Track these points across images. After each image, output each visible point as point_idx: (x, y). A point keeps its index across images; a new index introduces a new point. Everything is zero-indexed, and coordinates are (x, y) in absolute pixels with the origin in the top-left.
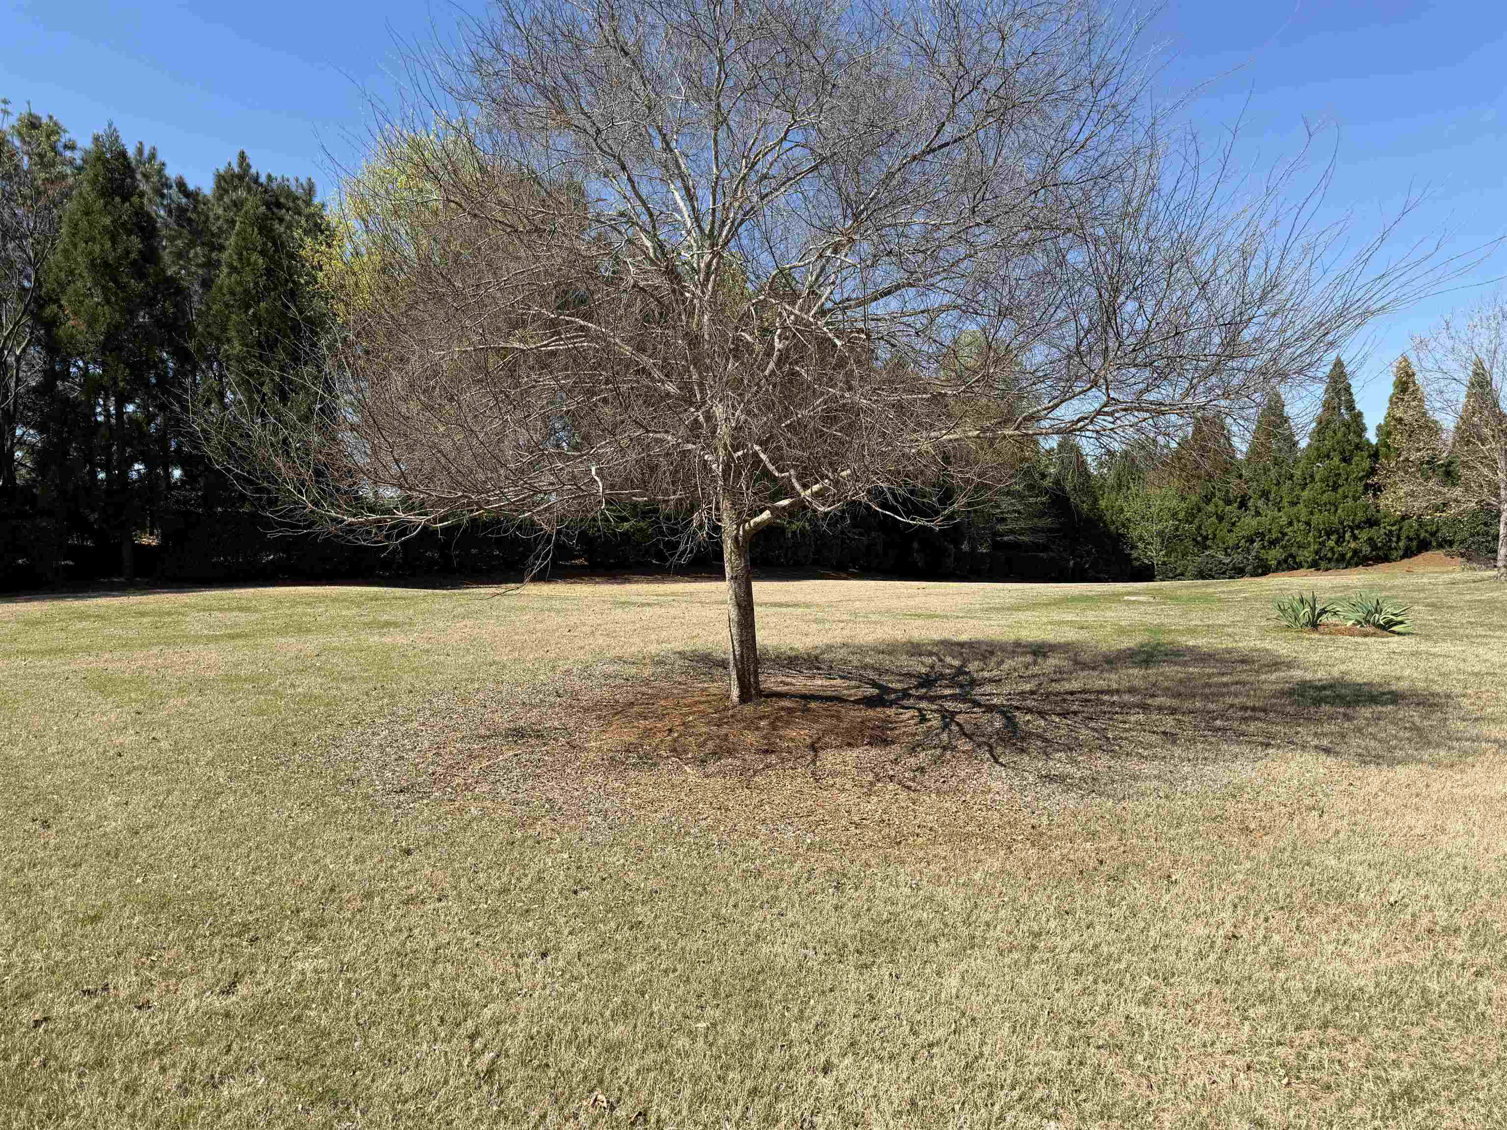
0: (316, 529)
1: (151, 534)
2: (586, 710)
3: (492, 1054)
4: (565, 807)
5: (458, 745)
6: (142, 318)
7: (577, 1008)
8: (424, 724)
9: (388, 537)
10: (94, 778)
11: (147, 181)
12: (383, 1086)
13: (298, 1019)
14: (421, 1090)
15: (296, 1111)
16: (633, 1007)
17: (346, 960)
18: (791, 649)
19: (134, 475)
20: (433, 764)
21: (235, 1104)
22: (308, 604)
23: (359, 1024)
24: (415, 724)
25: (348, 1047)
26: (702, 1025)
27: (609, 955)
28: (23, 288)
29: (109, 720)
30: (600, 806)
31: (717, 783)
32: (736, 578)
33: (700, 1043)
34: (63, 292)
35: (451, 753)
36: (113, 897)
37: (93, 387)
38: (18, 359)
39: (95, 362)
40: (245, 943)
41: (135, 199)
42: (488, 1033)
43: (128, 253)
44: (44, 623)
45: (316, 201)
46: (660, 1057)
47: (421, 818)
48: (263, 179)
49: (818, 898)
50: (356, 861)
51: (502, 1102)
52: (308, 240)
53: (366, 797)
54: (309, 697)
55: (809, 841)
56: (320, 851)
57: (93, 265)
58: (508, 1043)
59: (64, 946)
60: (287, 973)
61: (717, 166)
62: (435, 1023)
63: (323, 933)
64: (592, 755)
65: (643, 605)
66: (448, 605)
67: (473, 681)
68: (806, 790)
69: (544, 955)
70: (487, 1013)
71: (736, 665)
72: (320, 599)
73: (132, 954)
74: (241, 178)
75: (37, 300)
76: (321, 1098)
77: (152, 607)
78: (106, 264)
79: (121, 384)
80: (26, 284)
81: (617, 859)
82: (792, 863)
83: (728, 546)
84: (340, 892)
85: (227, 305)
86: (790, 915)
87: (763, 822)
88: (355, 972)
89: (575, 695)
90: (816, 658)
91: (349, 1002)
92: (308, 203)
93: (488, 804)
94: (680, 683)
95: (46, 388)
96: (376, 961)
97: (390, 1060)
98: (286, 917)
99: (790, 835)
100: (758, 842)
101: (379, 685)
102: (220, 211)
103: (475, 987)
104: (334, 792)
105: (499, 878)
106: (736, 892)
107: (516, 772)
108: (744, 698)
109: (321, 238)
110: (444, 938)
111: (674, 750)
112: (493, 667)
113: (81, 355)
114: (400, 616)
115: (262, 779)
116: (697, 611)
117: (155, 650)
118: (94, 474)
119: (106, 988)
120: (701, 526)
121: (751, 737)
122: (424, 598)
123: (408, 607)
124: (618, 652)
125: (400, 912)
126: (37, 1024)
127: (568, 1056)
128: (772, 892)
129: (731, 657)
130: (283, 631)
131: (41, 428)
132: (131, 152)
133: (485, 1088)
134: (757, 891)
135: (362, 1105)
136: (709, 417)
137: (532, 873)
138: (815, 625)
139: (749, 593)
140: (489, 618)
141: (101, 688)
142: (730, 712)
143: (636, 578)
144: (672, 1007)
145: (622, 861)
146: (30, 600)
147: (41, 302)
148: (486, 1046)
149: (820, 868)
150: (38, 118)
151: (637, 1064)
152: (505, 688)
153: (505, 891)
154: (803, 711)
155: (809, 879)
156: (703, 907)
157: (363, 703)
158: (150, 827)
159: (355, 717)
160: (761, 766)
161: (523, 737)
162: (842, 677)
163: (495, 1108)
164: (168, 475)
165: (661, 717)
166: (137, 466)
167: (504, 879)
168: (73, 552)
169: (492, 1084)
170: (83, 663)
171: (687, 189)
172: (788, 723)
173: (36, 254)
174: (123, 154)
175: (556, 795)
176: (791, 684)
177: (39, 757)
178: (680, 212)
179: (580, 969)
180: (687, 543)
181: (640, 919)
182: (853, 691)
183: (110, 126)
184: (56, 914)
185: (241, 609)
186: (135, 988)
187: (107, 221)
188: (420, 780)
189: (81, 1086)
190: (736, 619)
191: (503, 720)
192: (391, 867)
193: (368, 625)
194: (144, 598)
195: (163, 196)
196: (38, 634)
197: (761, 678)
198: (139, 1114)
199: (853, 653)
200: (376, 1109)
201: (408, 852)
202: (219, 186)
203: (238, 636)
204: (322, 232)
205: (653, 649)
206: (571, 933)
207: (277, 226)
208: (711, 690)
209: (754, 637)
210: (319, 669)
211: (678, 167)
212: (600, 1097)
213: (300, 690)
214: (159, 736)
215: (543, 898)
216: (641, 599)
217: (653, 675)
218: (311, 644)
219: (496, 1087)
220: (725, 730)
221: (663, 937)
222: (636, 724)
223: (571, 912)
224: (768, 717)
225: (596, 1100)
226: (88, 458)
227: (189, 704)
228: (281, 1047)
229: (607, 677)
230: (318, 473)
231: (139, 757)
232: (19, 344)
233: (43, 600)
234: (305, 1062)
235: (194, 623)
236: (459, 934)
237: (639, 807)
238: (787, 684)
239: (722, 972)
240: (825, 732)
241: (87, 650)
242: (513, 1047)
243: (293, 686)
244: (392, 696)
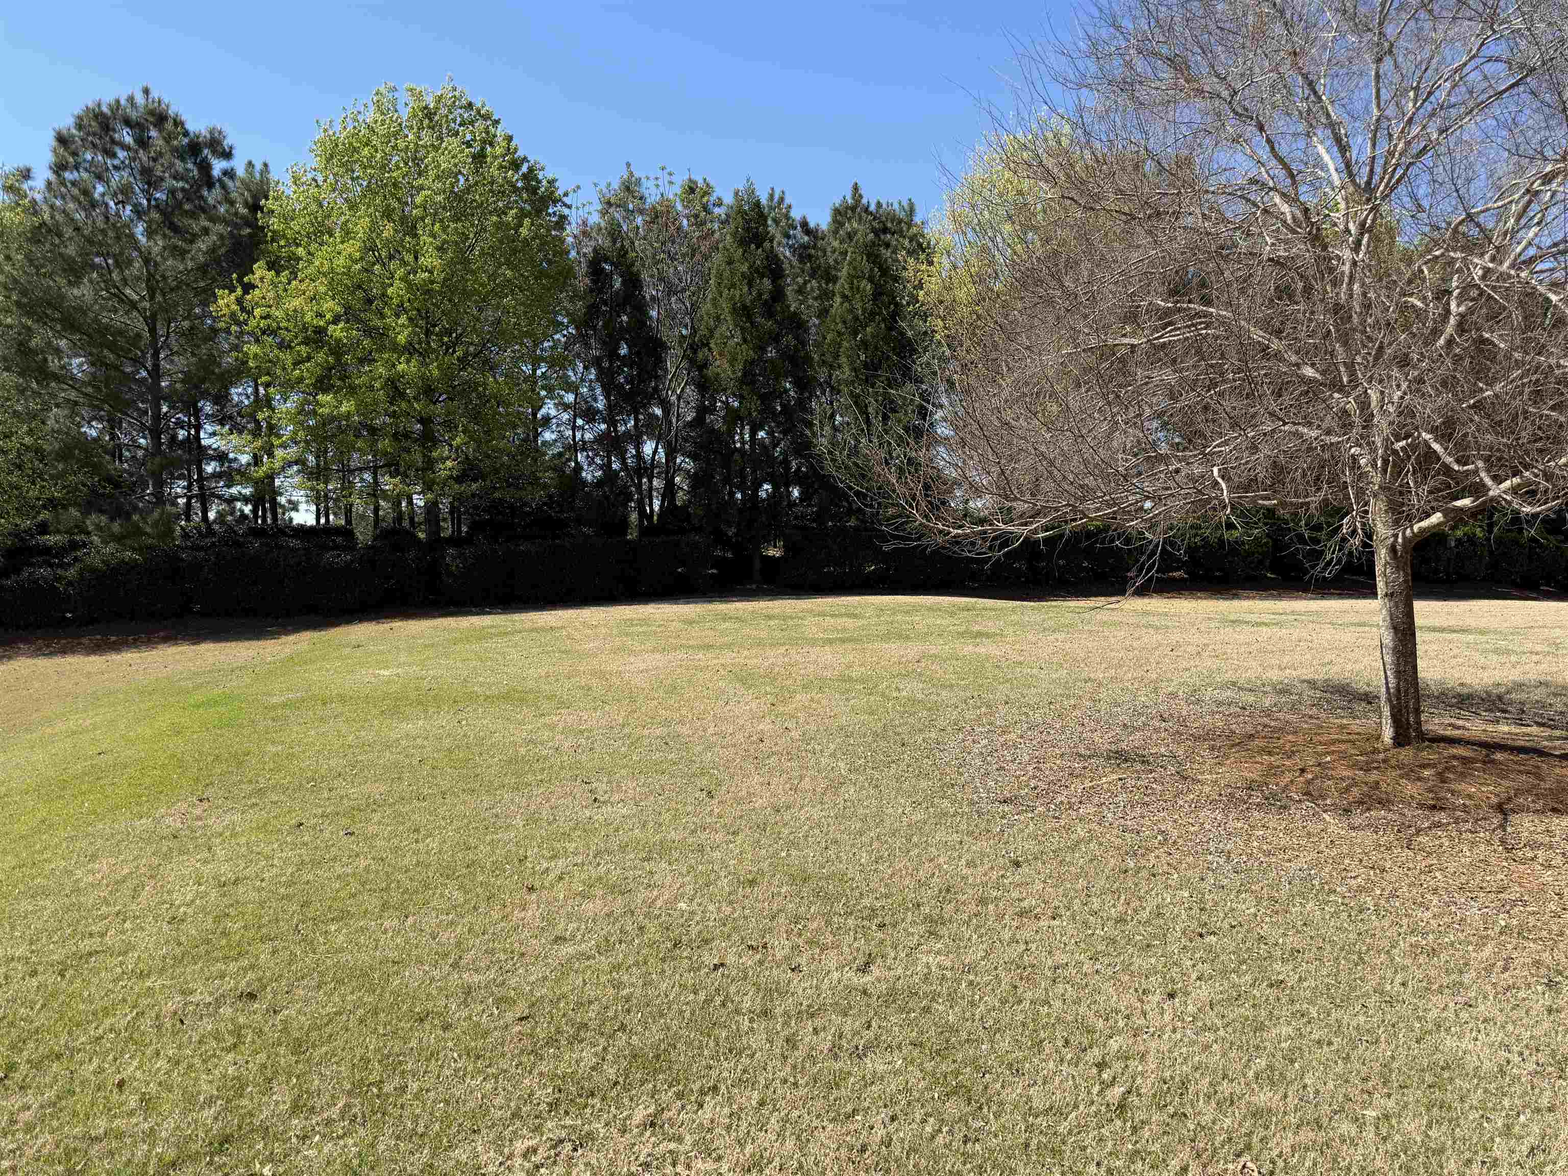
0: (924, 541)
1: (775, 547)
2: (1196, 738)
3: (1122, 1089)
4: (1181, 842)
5: (1058, 762)
6: (771, 353)
7: (1215, 1059)
8: (1022, 737)
9: (991, 548)
10: (744, 759)
11: (777, 225)
12: (1012, 1095)
13: (927, 1010)
14: (1051, 1108)
15: (933, 1098)
16: (1281, 1074)
17: (967, 961)
18: (1462, 684)
19: (763, 494)
20: (1034, 777)
21: (877, 1078)
22: (907, 612)
23: (984, 1028)
24: (1013, 736)
25: (976, 1048)
26: (1371, 1113)
27: (1246, 1010)
28: (683, 336)
29: (751, 710)
30: (1221, 846)
31: (1367, 838)
32: (1392, 594)
33: (1370, 1134)
34: (712, 336)
35: (1051, 769)
36: (765, 865)
37: (734, 417)
38: (679, 398)
39: (735, 395)
40: (874, 927)
41: (767, 245)
42: (1118, 1066)
43: (760, 295)
44: (698, 623)
45: (917, 219)
46: (1321, 1137)
47: (1027, 831)
48: (872, 208)
49: (1522, 994)
50: (968, 865)
51: (1136, 1142)
52: (911, 261)
53: (972, 803)
54: (913, 701)
55: (1503, 923)
56: (933, 849)
57: (734, 310)
58: (1139, 1081)
59: (731, 903)
60: (915, 963)
61: (1378, 105)
62: (1060, 1043)
63: (944, 931)
64: (1207, 789)
65: (1258, 624)
66: (1038, 617)
67: (1068, 697)
68: (1493, 860)
69: (1172, 996)
70: (1114, 1044)
71: (1389, 700)
72: (915, 609)
73: (782, 919)
74: (853, 209)
75: (691, 346)
76: (955, 1092)
77: (776, 611)
78: (745, 307)
79: (754, 414)
80: (684, 332)
81: (1247, 907)
82: (1479, 947)
83: (1382, 556)
84: (955, 893)
85: (840, 334)
86: (1482, 1008)
87: (1435, 891)
88: (976, 975)
89: (1183, 722)
90: (1500, 698)
91: (972, 1004)
92: (910, 225)
93: (1094, 826)
94: (1311, 717)
95: (699, 421)
96: (996, 968)
97: (1017, 1071)
98: (908, 909)
99: (1474, 913)
100: (1428, 914)
101: (975, 694)
102: (836, 244)
103: (1098, 1015)
104: (941, 794)
105: (1114, 906)
106: (1404, 968)
107: (1122, 798)
108: (1400, 740)
109: (922, 257)
110: (1063, 958)
111: (1307, 793)
112: (1089, 684)
113: (725, 390)
114: (991, 627)
115: (877, 775)
116: (1328, 633)
117: (782, 650)
118: (731, 494)
119: (765, 946)
120: (1354, 532)
121: (1411, 789)
122: (1014, 610)
123: (998, 618)
124: (1229, 676)
125: (1015, 924)
126: (716, 968)
127: (1208, 1113)
128: (1453, 977)
129: (1383, 690)
130: (886, 637)
131: (694, 457)
132: (764, 201)
133: (1119, 1123)
134: (1433, 973)
135: (994, 1108)
136: (1364, 404)
137: (1150, 905)
138: (1495, 657)
139: (1409, 614)
140: (1081, 631)
141: (743, 681)
142: (1382, 756)
143: (1245, 593)
144: (1331, 1085)
145: (1252, 910)
146: (688, 603)
147: (694, 348)
148: (1114, 1078)
149: (1521, 959)
150: (695, 183)
151: (1290, 1138)
152: (1103, 706)
153: (1121, 920)
154: (1484, 762)
155: (1505, 969)
156: (1360, 979)
157: (963, 710)
158: (788, 807)
159: (955, 724)
160: (1426, 825)
161: (1126, 760)
162: (1540, 725)
163: (1130, 1147)
164: (789, 494)
165: (1290, 755)
166: (766, 486)
167: (1120, 908)
168: (718, 563)
169: (1125, 1122)
170: (727, 657)
171: (1338, 140)
172: (1463, 776)
173: (692, 305)
174: (758, 204)
175: (1168, 826)
176: (1464, 728)
177: (701, 737)
178: (1324, 168)
179: (1211, 1018)
180: (1333, 553)
181: (1281, 977)
182: (1558, 743)
183: (748, 180)
184: (723, 874)
185: (849, 615)
186: (787, 950)
187: (745, 268)
188: (1023, 793)
189: (752, 1029)
190: (1391, 645)
191: (1102, 741)
192: (1002, 876)
193: (961, 635)
194: (770, 604)
195: (788, 237)
196: (695, 631)
197: (1423, 718)
198: (800, 1066)
199: (1555, 695)
200: (1008, 1116)
201: (1017, 864)
202: (835, 221)
203: (849, 640)
204: (924, 251)
205: (1274, 675)
206: (1199, 979)
207: (884, 251)
208: (1353, 727)
209: (1415, 667)
210: (920, 675)
211: (1328, 116)
212: (1249, 1164)
213: (904, 693)
214: (790, 726)
215: (1164, 935)
216: (1254, 618)
217: (1275, 705)
218: (913, 649)
219: (1129, 1124)
220: (1374, 776)
221: (1311, 1002)
222: (1259, 759)
223: (1197, 956)
224: (1434, 766)
225: (1244, 1167)
226: (727, 480)
227: (812, 700)
228: (914, 1034)
229: (1220, 704)
230: (927, 487)
231: (776, 744)
232: (679, 385)
233: (696, 603)
234: (938, 1053)
235: (811, 627)
236: (1077, 956)
237: (1268, 854)
238: (1459, 728)
239: (1393, 1058)
240: (1518, 792)
241: (729, 646)
242: (1146, 1086)
243: (898, 689)
244: (989, 706)
